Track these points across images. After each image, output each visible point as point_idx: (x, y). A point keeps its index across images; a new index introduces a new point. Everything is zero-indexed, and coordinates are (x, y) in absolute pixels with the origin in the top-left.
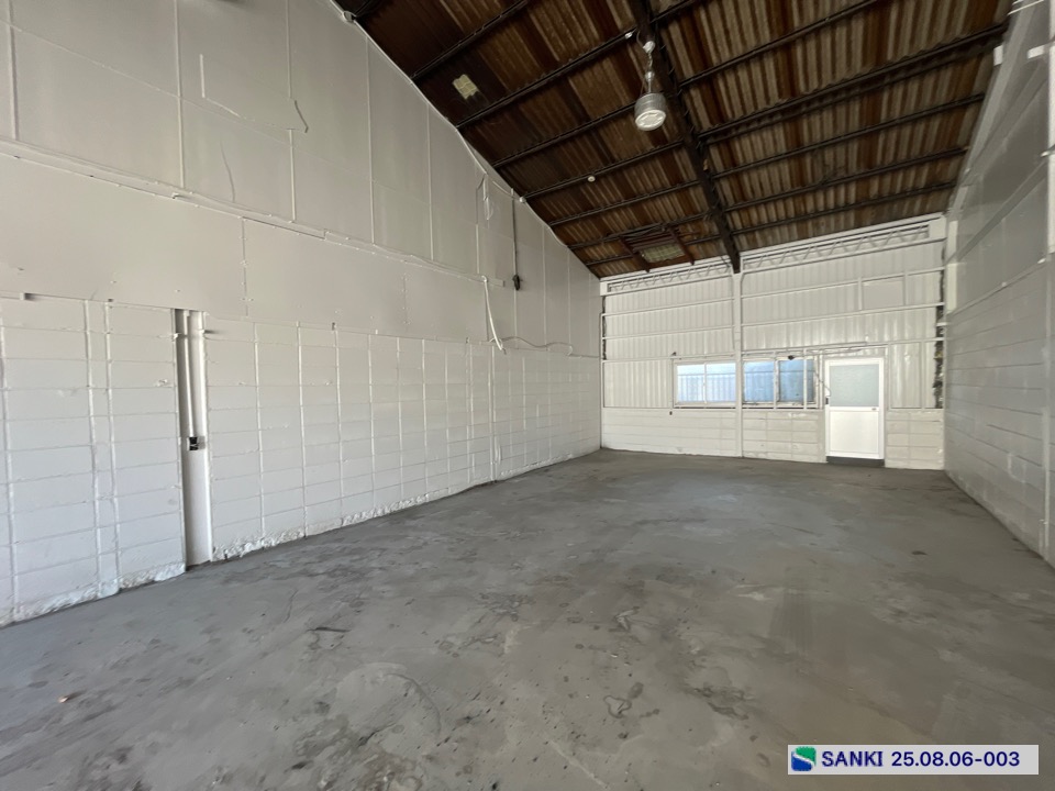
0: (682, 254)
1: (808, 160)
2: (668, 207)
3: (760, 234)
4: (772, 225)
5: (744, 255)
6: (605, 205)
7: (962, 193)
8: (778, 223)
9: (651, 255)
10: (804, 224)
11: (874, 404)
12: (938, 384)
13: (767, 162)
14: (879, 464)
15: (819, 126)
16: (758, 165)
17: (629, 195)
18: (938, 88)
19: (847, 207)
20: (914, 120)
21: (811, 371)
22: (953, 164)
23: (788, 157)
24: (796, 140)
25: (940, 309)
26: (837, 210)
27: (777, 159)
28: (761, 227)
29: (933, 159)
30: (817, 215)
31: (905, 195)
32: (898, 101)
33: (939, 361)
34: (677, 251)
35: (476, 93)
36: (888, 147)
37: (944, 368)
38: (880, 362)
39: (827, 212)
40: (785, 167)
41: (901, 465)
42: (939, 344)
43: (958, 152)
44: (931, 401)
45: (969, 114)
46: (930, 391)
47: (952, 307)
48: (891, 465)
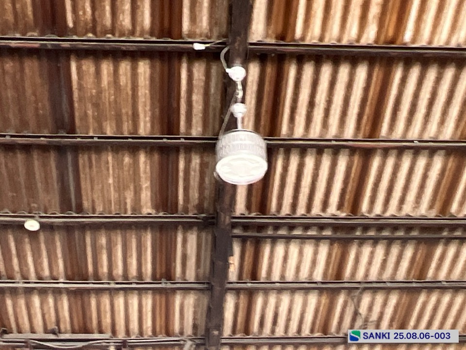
2: (132, 312)
6: (25, 277)
15: (367, 261)
16: (282, 287)
24: (337, 269)
32: (448, 261)
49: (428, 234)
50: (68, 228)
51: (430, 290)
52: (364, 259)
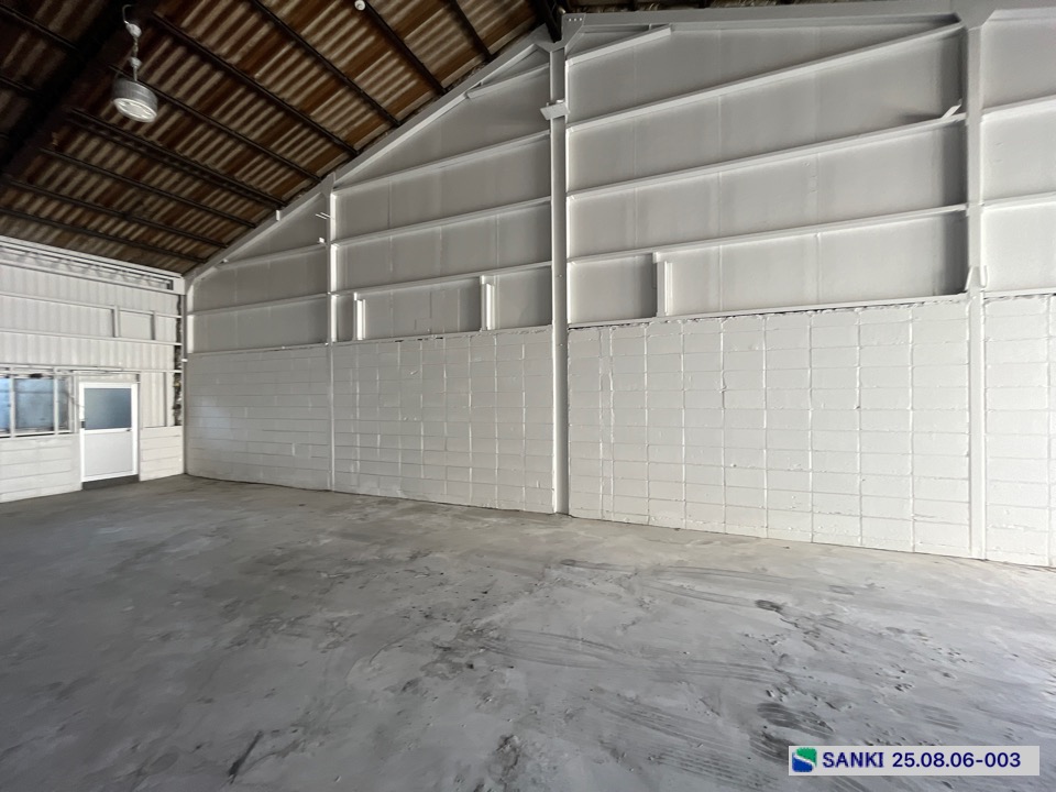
1: (130, 192)
4: (34, 219)
7: (210, 271)
8: (44, 221)
10: (72, 235)
11: (127, 426)
12: (177, 407)
13: (95, 170)
14: (134, 479)
19: (123, 240)
20: (216, 214)
21: (62, 392)
22: (212, 249)
23: (117, 179)
24: (136, 174)
25: (177, 348)
27: (107, 174)
29: (205, 241)
31: (171, 253)
33: (177, 390)
36: (190, 219)
37: (182, 394)
38: (133, 387)
40: (106, 183)
41: (152, 476)
42: (177, 376)
43: (221, 245)
44: (171, 420)
45: (240, 229)
46: (170, 412)
47: (190, 347)
48: (143, 478)
49: (214, 181)
51: (199, 209)
52: (162, 176)
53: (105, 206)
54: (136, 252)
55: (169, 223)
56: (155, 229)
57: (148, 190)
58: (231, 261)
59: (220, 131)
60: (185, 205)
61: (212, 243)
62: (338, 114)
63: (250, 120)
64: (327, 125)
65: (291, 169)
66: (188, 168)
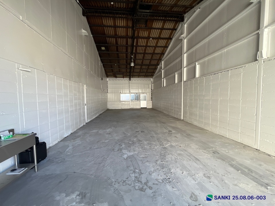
0: (123, 77)
2: (124, 70)
3: (134, 76)
4: (135, 75)
5: (131, 78)
6: (115, 68)
7: (154, 77)
8: (136, 75)
9: (117, 76)
10: (139, 76)
11: (146, 100)
12: (151, 98)
13: (138, 69)
15: (144, 67)
16: (137, 69)
17: (119, 67)
18: (154, 67)
19: (144, 75)
20: (151, 69)
21: (139, 96)
24: (141, 68)
25: (151, 89)
26: (143, 75)
27: (139, 69)
28: (134, 75)
29: (152, 73)
30: (141, 75)
31: (149, 75)
32: (150, 67)
33: (151, 95)
34: (122, 76)
35: (104, 50)
36: (149, 71)
38: (146, 95)
39: (142, 75)
40: (139, 70)
41: (148, 108)
42: (151, 93)
43: (154, 73)
44: (151, 100)
45: (155, 70)
46: (151, 99)
47: (153, 89)
48: (147, 108)
49: (149, 65)
50: (119, 65)
53: (140, 72)
54: (146, 76)
55: (147, 72)
56: (146, 73)
57: (143, 69)
58: (156, 75)
59: (146, 60)
60: (147, 69)
61: (153, 73)
62: (158, 50)
63: (148, 57)
64: (158, 52)
65: (157, 60)
66: (146, 65)
